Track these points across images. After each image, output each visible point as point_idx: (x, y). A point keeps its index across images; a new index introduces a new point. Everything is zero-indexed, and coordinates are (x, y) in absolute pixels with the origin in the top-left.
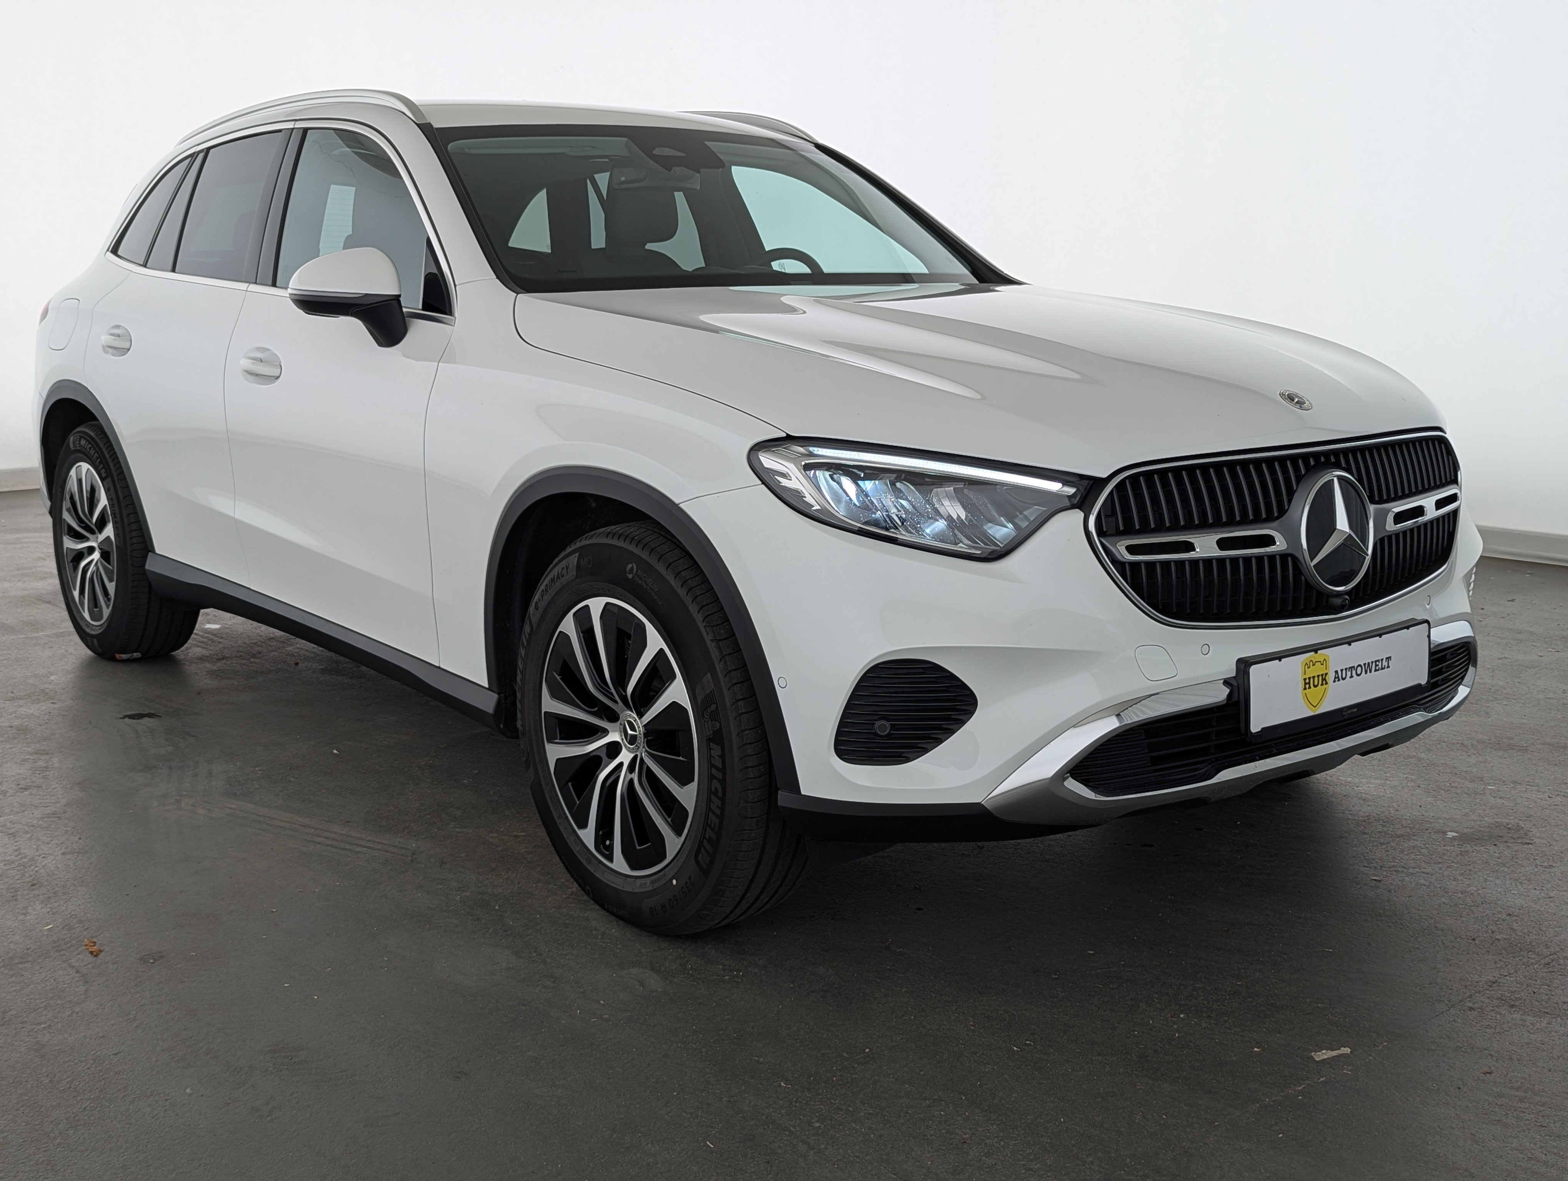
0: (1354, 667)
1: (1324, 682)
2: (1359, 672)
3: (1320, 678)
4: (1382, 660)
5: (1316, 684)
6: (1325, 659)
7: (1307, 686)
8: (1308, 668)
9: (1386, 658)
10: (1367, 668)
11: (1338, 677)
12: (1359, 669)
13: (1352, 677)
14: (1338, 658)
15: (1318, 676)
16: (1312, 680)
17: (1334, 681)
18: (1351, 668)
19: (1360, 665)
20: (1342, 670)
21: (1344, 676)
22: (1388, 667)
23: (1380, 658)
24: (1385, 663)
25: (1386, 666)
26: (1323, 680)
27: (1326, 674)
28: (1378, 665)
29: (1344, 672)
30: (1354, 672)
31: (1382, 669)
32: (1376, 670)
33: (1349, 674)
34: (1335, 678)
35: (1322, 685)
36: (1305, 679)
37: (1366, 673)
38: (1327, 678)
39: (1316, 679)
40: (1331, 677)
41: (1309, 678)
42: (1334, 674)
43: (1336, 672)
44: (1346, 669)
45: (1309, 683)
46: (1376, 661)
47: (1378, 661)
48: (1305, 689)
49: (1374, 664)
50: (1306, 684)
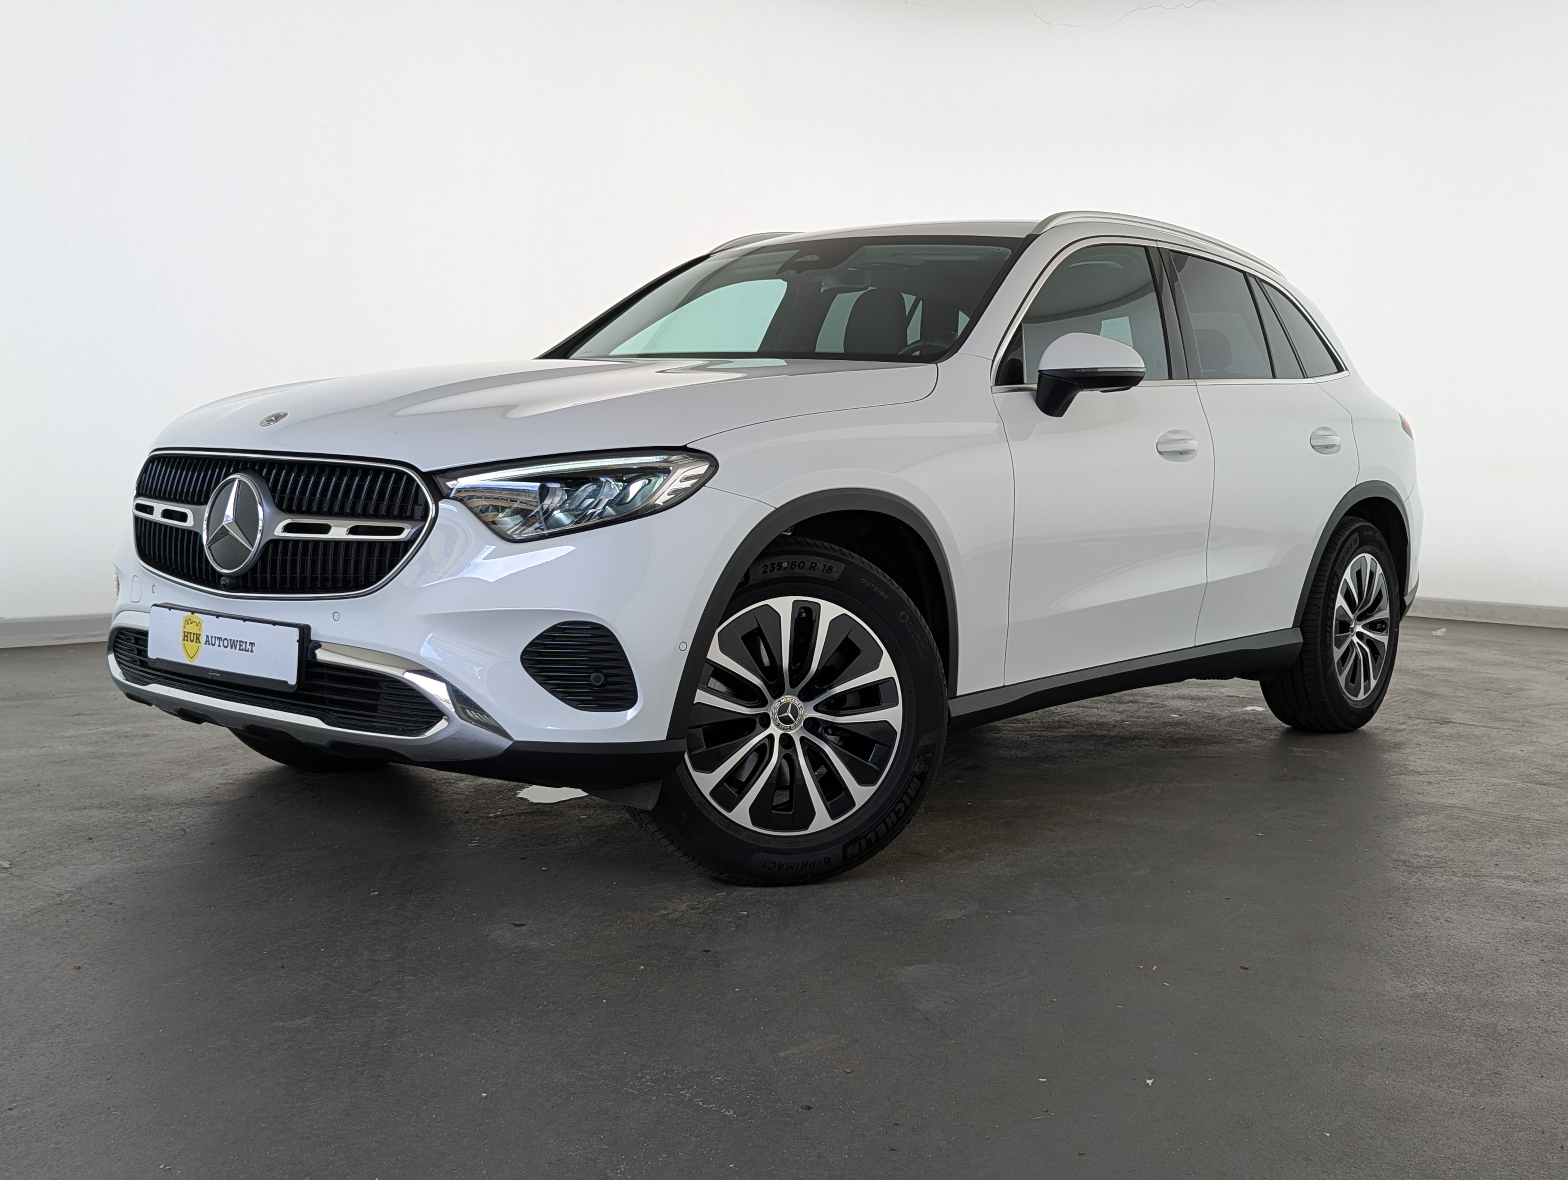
0: (221, 638)
1: (198, 641)
2: (226, 645)
3: (195, 636)
4: (246, 643)
5: (192, 639)
6: (199, 622)
7: (186, 638)
8: (188, 624)
9: (250, 643)
10: (233, 644)
11: (208, 641)
12: (226, 642)
13: (219, 646)
14: (210, 626)
15: (194, 634)
16: (189, 635)
17: (206, 644)
18: (219, 638)
19: (226, 639)
20: (212, 637)
21: (213, 643)
22: (252, 651)
23: (244, 640)
24: (248, 647)
25: (250, 650)
26: (198, 638)
27: (200, 635)
28: (242, 646)
29: (213, 639)
30: (221, 643)
31: (246, 650)
32: (240, 649)
33: (217, 642)
34: (206, 641)
35: (196, 642)
36: (184, 632)
37: (232, 648)
38: (200, 638)
39: (192, 635)
40: (203, 639)
41: (188, 633)
42: (206, 637)
43: (207, 636)
44: (215, 637)
45: (187, 636)
46: (240, 642)
47: (243, 642)
48: (184, 640)
49: (238, 643)
50: (185, 636)
